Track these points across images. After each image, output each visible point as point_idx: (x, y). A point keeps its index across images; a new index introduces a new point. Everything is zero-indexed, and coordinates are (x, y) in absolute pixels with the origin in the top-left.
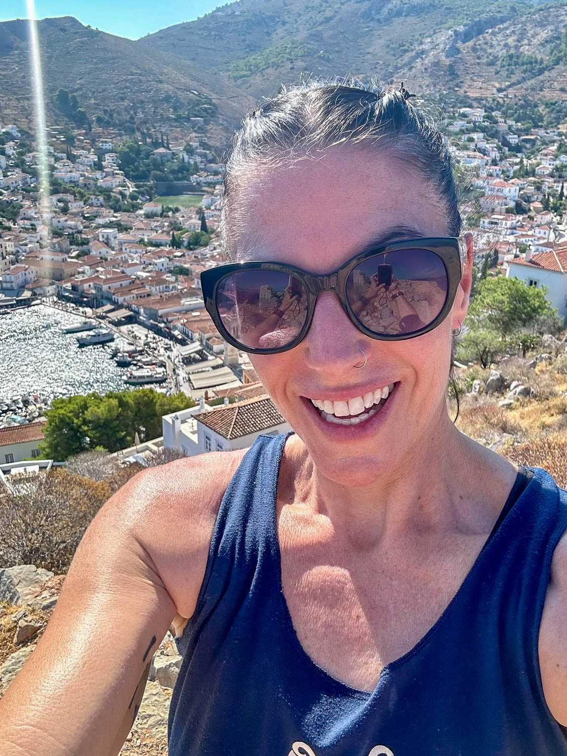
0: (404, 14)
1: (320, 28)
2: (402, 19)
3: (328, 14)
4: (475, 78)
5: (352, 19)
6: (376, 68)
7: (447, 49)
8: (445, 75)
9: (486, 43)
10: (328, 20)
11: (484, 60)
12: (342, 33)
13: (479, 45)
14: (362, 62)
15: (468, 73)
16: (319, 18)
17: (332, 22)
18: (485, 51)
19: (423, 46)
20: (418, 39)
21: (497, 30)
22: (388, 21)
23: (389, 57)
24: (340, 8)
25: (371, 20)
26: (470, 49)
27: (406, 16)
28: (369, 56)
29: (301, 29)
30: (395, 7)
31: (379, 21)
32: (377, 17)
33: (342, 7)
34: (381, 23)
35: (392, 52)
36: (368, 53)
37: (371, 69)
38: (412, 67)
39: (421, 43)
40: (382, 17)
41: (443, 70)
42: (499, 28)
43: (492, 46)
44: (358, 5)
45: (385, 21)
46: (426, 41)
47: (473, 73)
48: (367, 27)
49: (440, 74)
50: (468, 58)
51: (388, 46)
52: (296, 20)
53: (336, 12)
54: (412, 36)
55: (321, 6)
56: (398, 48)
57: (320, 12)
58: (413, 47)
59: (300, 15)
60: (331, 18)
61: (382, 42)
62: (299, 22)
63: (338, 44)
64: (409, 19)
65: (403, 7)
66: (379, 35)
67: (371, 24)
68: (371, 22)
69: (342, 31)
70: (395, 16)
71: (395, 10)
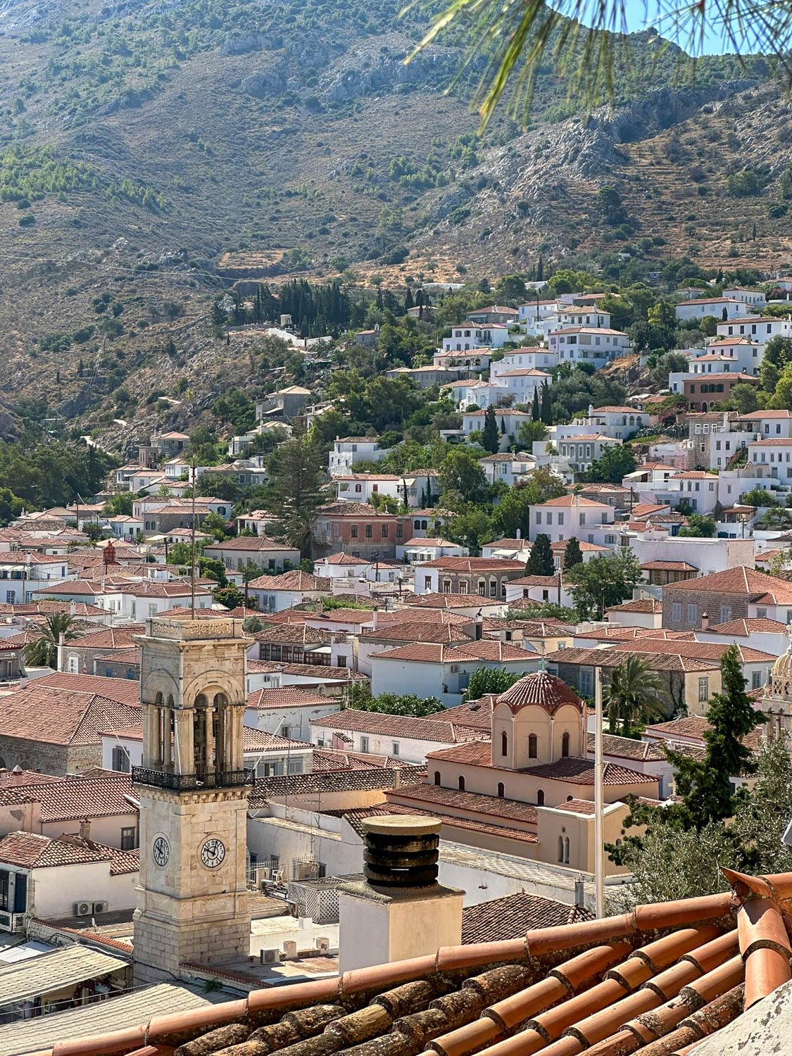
0: (398, 87)
1: (113, 122)
2: (391, 101)
3: (134, 82)
4: (704, 231)
5: (221, 99)
6: (325, 232)
7: (585, 151)
8: (595, 225)
9: (714, 138)
10: (134, 100)
11: (721, 181)
12: (193, 138)
13: (692, 142)
14: (273, 219)
15: (672, 219)
16: (106, 94)
17: (155, 106)
18: (715, 156)
19: (484, 169)
20: (459, 153)
21: (740, 101)
22: (344, 102)
23: (364, 202)
24: (177, 67)
25: (288, 103)
26: (660, 154)
27: (405, 91)
28: (294, 202)
29: (41, 126)
30: (367, 65)
31: (313, 104)
32: (307, 93)
33: (183, 65)
34: (322, 110)
35: (377, 190)
36: (289, 194)
37: (310, 236)
38: (467, 213)
39: (474, 162)
40: (323, 95)
41: (586, 211)
42: (747, 98)
43: (735, 144)
44: (238, 61)
45: (334, 107)
46: (489, 157)
47: (692, 218)
48: (274, 122)
49: (575, 219)
50: (661, 178)
51: (359, 172)
52: (20, 103)
53: (161, 77)
54: (438, 146)
55: (107, 62)
56: (395, 178)
57: (104, 80)
58: (447, 174)
59: (32, 89)
60: (148, 95)
61: (337, 161)
62: (31, 108)
63: (179, 168)
64: (415, 100)
65: (392, 66)
66: (320, 145)
67: (290, 114)
68: (288, 109)
69: (191, 130)
70: (368, 92)
71: (367, 73)
